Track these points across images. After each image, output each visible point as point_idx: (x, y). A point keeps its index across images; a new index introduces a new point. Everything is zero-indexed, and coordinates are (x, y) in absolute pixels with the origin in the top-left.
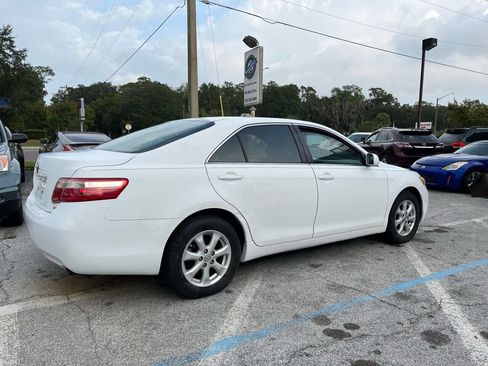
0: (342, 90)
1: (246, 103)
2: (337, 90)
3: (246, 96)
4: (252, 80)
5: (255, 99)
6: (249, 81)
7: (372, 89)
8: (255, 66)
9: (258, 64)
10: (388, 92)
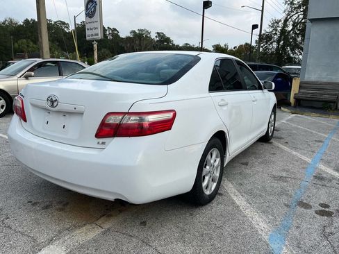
0: (138, 32)
1: (88, 38)
2: (134, 32)
3: (88, 32)
4: (92, 20)
5: (97, 35)
6: (89, 20)
7: (158, 33)
8: (95, 7)
9: (98, 7)
10: (167, 36)
